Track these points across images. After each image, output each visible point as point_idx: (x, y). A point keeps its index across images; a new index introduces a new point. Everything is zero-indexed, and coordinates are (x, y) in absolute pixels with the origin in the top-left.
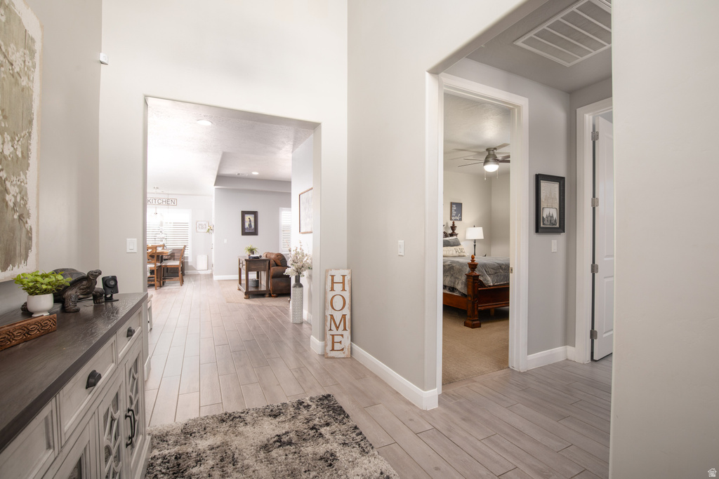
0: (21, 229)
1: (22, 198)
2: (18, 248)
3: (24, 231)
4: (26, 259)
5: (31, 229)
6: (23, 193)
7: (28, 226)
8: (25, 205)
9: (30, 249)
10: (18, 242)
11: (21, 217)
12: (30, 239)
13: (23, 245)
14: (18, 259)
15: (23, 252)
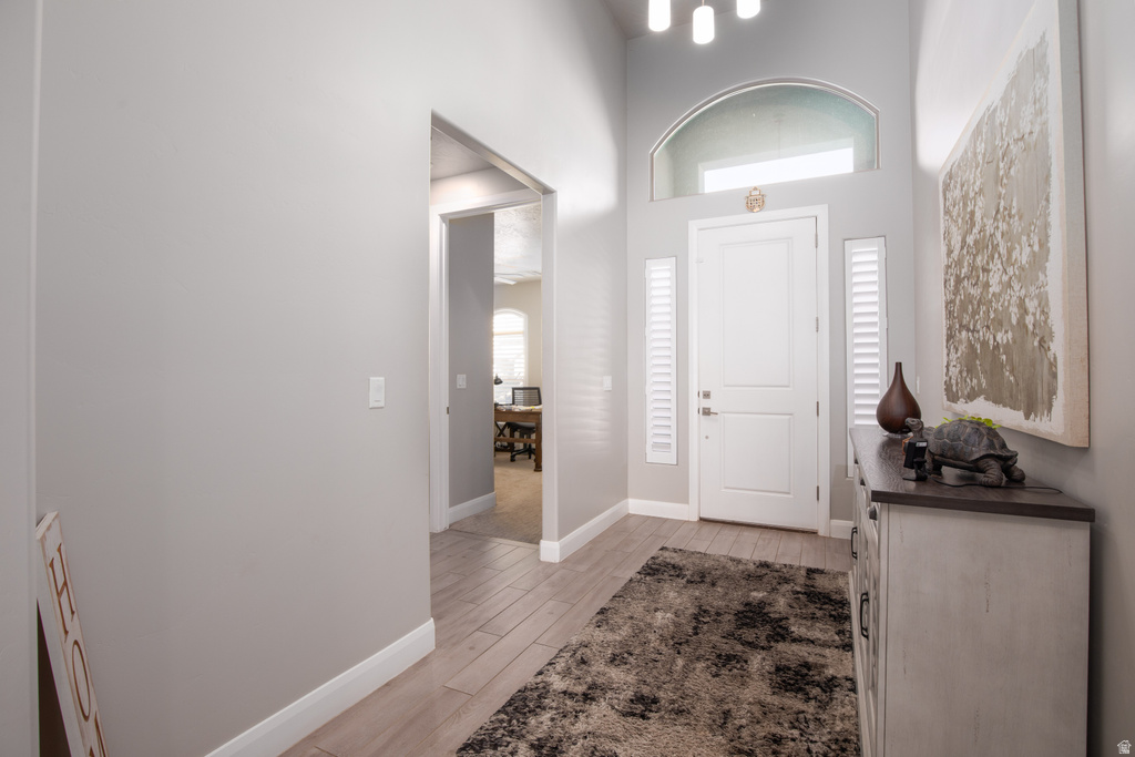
0: (1042, 360)
1: (1043, 312)
2: (1040, 390)
3: (1046, 362)
4: (1050, 410)
5: (1055, 358)
6: (1043, 303)
7: (1050, 354)
8: (1045, 322)
9: (1055, 394)
10: (1039, 382)
11: (1042, 341)
12: (1054, 376)
13: (1046, 389)
14: (1040, 407)
15: (1046, 397)
